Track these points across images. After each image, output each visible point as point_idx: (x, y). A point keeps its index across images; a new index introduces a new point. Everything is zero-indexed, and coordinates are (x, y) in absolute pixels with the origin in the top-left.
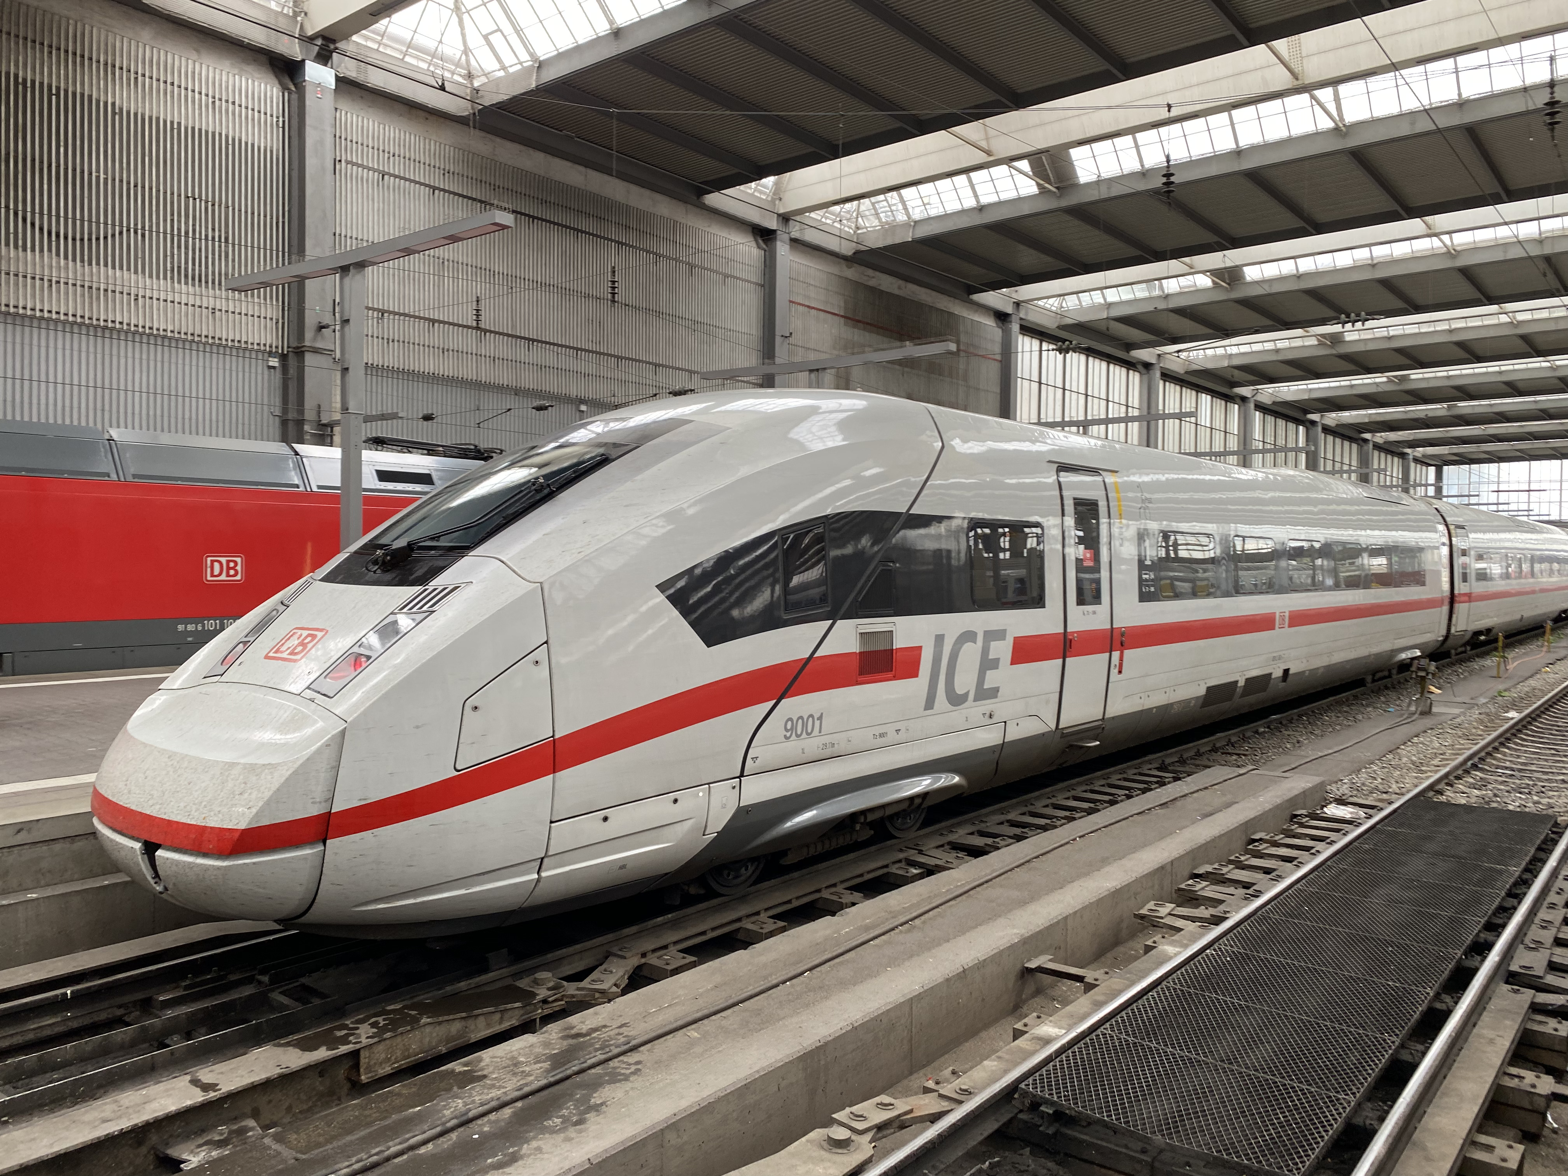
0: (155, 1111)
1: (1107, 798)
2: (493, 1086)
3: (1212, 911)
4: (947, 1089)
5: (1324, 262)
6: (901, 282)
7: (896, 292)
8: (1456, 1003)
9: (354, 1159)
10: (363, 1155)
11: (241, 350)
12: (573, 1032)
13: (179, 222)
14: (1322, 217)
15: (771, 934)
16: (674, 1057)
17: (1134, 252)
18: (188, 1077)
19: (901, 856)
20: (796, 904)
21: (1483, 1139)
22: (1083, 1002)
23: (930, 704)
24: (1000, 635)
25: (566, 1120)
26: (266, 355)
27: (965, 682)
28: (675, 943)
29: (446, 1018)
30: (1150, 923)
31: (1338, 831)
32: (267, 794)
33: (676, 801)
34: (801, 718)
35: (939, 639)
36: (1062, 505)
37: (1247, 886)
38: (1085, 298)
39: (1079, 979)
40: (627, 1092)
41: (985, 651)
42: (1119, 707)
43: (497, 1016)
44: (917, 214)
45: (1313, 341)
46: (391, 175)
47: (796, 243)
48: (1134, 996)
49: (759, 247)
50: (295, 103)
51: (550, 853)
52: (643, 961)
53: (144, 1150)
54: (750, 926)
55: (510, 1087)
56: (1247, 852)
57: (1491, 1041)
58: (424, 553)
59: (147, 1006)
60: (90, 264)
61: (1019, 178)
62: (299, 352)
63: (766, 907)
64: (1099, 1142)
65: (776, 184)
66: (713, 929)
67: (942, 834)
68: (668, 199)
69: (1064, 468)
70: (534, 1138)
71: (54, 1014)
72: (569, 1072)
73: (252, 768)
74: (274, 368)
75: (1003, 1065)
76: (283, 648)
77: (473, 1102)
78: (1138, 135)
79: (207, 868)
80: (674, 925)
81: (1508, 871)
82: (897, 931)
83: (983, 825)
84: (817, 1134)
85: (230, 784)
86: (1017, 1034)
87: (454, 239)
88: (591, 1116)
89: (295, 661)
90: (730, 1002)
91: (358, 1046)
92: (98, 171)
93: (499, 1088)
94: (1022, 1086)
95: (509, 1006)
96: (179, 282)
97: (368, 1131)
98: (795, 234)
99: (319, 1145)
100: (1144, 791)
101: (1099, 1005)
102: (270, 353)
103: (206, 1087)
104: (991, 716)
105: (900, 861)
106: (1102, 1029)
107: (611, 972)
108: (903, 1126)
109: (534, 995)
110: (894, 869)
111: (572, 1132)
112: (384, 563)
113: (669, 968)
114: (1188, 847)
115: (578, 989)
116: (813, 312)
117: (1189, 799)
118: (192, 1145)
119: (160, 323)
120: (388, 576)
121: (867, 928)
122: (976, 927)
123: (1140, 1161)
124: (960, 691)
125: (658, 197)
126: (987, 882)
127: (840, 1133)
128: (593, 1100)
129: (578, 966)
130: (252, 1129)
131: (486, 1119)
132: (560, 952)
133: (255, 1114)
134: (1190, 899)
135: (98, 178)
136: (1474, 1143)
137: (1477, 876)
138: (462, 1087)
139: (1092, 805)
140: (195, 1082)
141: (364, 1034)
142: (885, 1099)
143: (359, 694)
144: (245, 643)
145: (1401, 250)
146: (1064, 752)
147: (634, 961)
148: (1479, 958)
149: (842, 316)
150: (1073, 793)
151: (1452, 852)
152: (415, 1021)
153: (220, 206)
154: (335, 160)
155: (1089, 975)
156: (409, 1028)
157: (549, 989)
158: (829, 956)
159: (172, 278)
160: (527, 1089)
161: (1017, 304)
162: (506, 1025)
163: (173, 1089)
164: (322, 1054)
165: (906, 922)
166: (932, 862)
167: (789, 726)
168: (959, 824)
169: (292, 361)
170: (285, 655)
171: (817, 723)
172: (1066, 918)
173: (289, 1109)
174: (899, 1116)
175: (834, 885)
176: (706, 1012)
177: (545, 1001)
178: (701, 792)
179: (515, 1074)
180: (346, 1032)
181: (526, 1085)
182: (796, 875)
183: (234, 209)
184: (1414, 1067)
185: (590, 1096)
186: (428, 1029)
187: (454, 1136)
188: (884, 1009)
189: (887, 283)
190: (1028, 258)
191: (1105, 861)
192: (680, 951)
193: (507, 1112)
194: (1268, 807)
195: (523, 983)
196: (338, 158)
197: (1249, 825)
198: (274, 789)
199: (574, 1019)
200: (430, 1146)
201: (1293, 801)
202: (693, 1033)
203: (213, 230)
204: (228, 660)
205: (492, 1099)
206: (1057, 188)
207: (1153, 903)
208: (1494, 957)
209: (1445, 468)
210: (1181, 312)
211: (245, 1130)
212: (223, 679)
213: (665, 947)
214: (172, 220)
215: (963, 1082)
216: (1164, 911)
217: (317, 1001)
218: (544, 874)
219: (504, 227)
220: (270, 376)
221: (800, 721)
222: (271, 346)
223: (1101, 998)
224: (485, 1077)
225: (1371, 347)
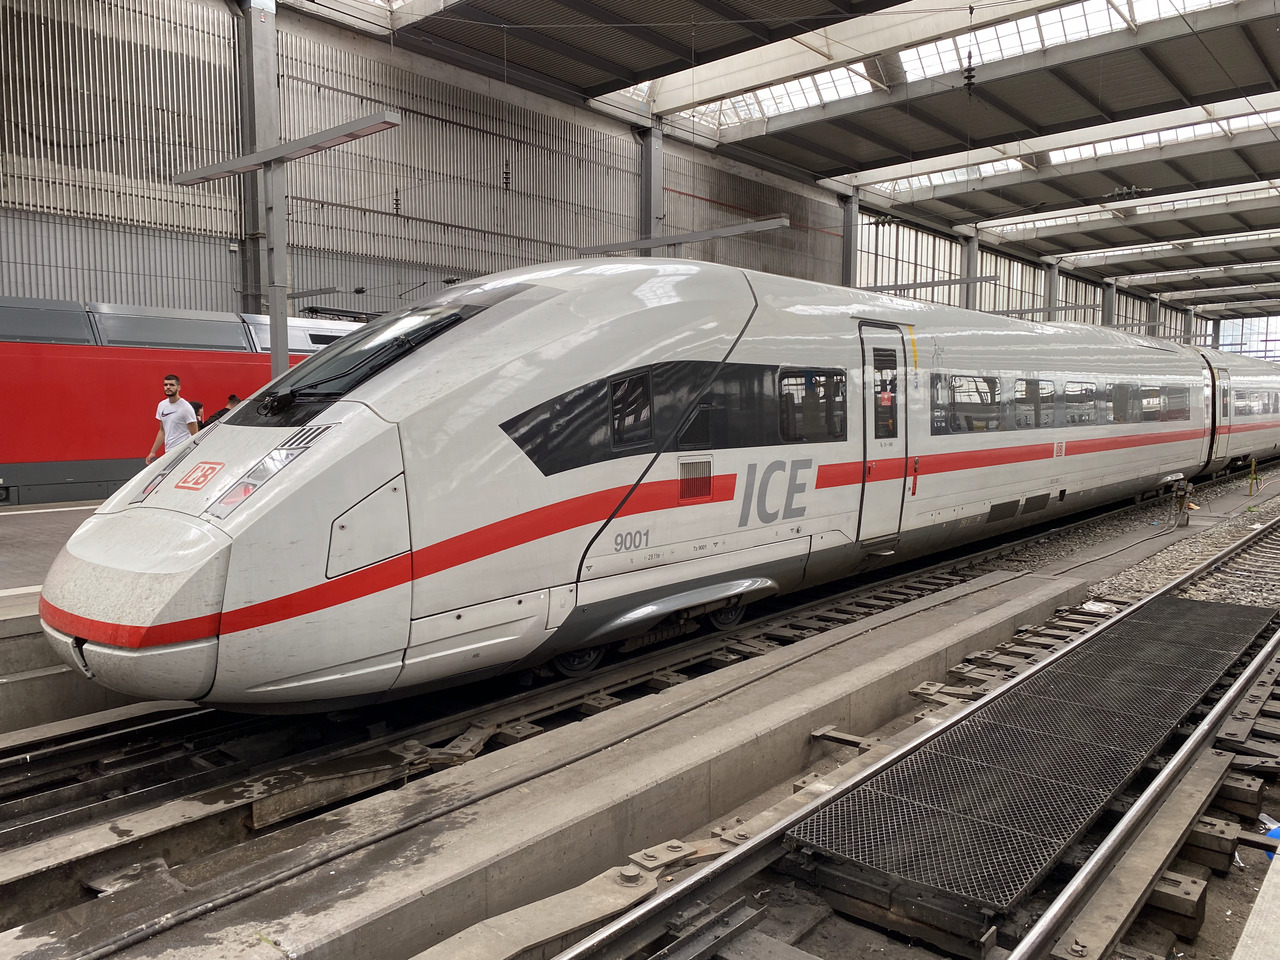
0: (77, 852)
1: (902, 597)
2: (354, 832)
3: (975, 689)
4: (728, 835)
5: (1119, 146)
6: (758, 170)
7: (754, 179)
8: (1167, 763)
9: (230, 891)
10: (238, 888)
11: (207, 237)
12: (427, 788)
13: (151, 129)
14: (1117, 107)
15: (607, 708)
16: (505, 809)
17: (954, 141)
18: (109, 825)
19: (723, 645)
20: (631, 684)
21: (1173, 876)
22: (853, 764)
23: (744, 521)
24: (806, 464)
25: (408, 860)
26: (228, 241)
27: (775, 502)
28: (526, 716)
29: (327, 777)
30: (922, 700)
31: (1091, 623)
32: (168, 599)
33: (520, 602)
34: (630, 533)
35: (752, 468)
36: (864, 356)
37: (1008, 668)
38: (915, 181)
39: (856, 744)
40: (462, 837)
41: (793, 478)
42: (913, 522)
43: (371, 776)
44: (771, 111)
45: (1109, 216)
46: (325, 87)
47: (668, 138)
48: (894, 759)
49: (636, 142)
50: (242, 26)
51: (411, 645)
52: (498, 730)
53: (71, 883)
54: (591, 702)
55: (367, 832)
56: (1013, 641)
57: (1191, 795)
58: (306, 399)
59: (95, 768)
60: (80, 167)
61: (856, 78)
62: (255, 238)
63: (605, 686)
64: (849, 878)
65: (651, 88)
66: (559, 705)
67: (759, 628)
68: (558, 103)
69: (864, 322)
70: (380, 874)
71: (16, 774)
72: (416, 821)
73: (156, 577)
74: (235, 252)
75: (778, 816)
76: (189, 480)
77: (336, 845)
78: (958, 38)
79: (122, 658)
80: (527, 701)
81: (1229, 655)
82: (707, 705)
83: (795, 620)
84: (613, 871)
85: (139, 591)
86: (797, 789)
87: (353, 136)
88: (429, 857)
89: (197, 489)
90: (560, 763)
91: (250, 800)
92: (82, 88)
93: (359, 834)
94: (789, 832)
95: (380, 768)
96: (153, 181)
97: (246, 868)
98: (667, 130)
99: (205, 879)
100: (934, 591)
101: (865, 766)
102: (231, 240)
103: (122, 833)
104: (798, 531)
105: (721, 649)
106: (863, 786)
107: (469, 740)
108: (688, 865)
109: (402, 758)
110: (716, 656)
111: (411, 870)
112: (272, 407)
113: (519, 736)
114: (962, 637)
115: (440, 754)
116: (683, 197)
117: (970, 598)
118: (110, 878)
119: (140, 216)
120: (276, 419)
121: (683, 703)
122: (773, 702)
123: (881, 893)
124: (770, 509)
125: (550, 101)
126: (788, 665)
127: (631, 870)
128: (433, 844)
129: (446, 735)
130: (161, 866)
131: (343, 859)
132: (428, 724)
133: (166, 854)
134: (959, 679)
135: (82, 94)
136: (1164, 879)
137: (1202, 659)
138: (329, 832)
139: (888, 603)
140: (114, 829)
141: (257, 790)
142: (675, 842)
143: (244, 516)
144: (163, 475)
145: (1185, 134)
146: (864, 560)
147: (489, 731)
148: (1194, 727)
149: (707, 200)
150: (874, 593)
151: (1185, 640)
152: (300, 779)
153: (184, 116)
154: (278, 75)
155: (864, 742)
156: (293, 785)
157: (415, 754)
158: (647, 726)
159: (147, 178)
160: (380, 835)
161: (857, 188)
162: (378, 783)
163: (95, 834)
164: (221, 806)
165: (716, 699)
166: (748, 650)
167: (619, 541)
168: (774, 619)
169: (249, 245)
170: (190, 485)
171: (644, 538)
172: (850, 694)
173: (196, 849)
174: (685, 856)
175: (664, 669)
176: (537, 772)
177: (411, 764)
178: (543, 595)
179: (374, 823)
180: (242, 789)
181: (380, 831)
182: (632, 660)
183: (196, 118)
184: (1122, 815)
185: (431, 840)
186: (310, 786)
187: (315, 872)
188: (685, 769)
189: (746, 171)
190: (865, 148)
191: (889, 649)
192: (531, 723)
193: (362, 853)
194: (1035, 603)
195: (395, 750)
196: (281, 74)
197: (1017, 619)
198: (172, 594)
199: (429, 779)
200: (295, 880)
201: (1057, 599)
202: (524, 789)
203: (180, 136)
204: (147, 490)
205: (350, 843)
206: (889, 87)
207: (925, 683)
208: (1204, 726)
209: (1222, 322)
210: (995, 192)
211: (156, 866)
212: (143, 505)
213: (518, 719)
214: (145, 129)
215: (740, 829)
216: (933, 690)
217: (230, 764)
218: (407, 662)
219: (394, 125)
220: (231, 257)
221: (629, 537)
222: (231, 234)
223: (867, 760)
224: (349, 824)
225: (1159, 219)
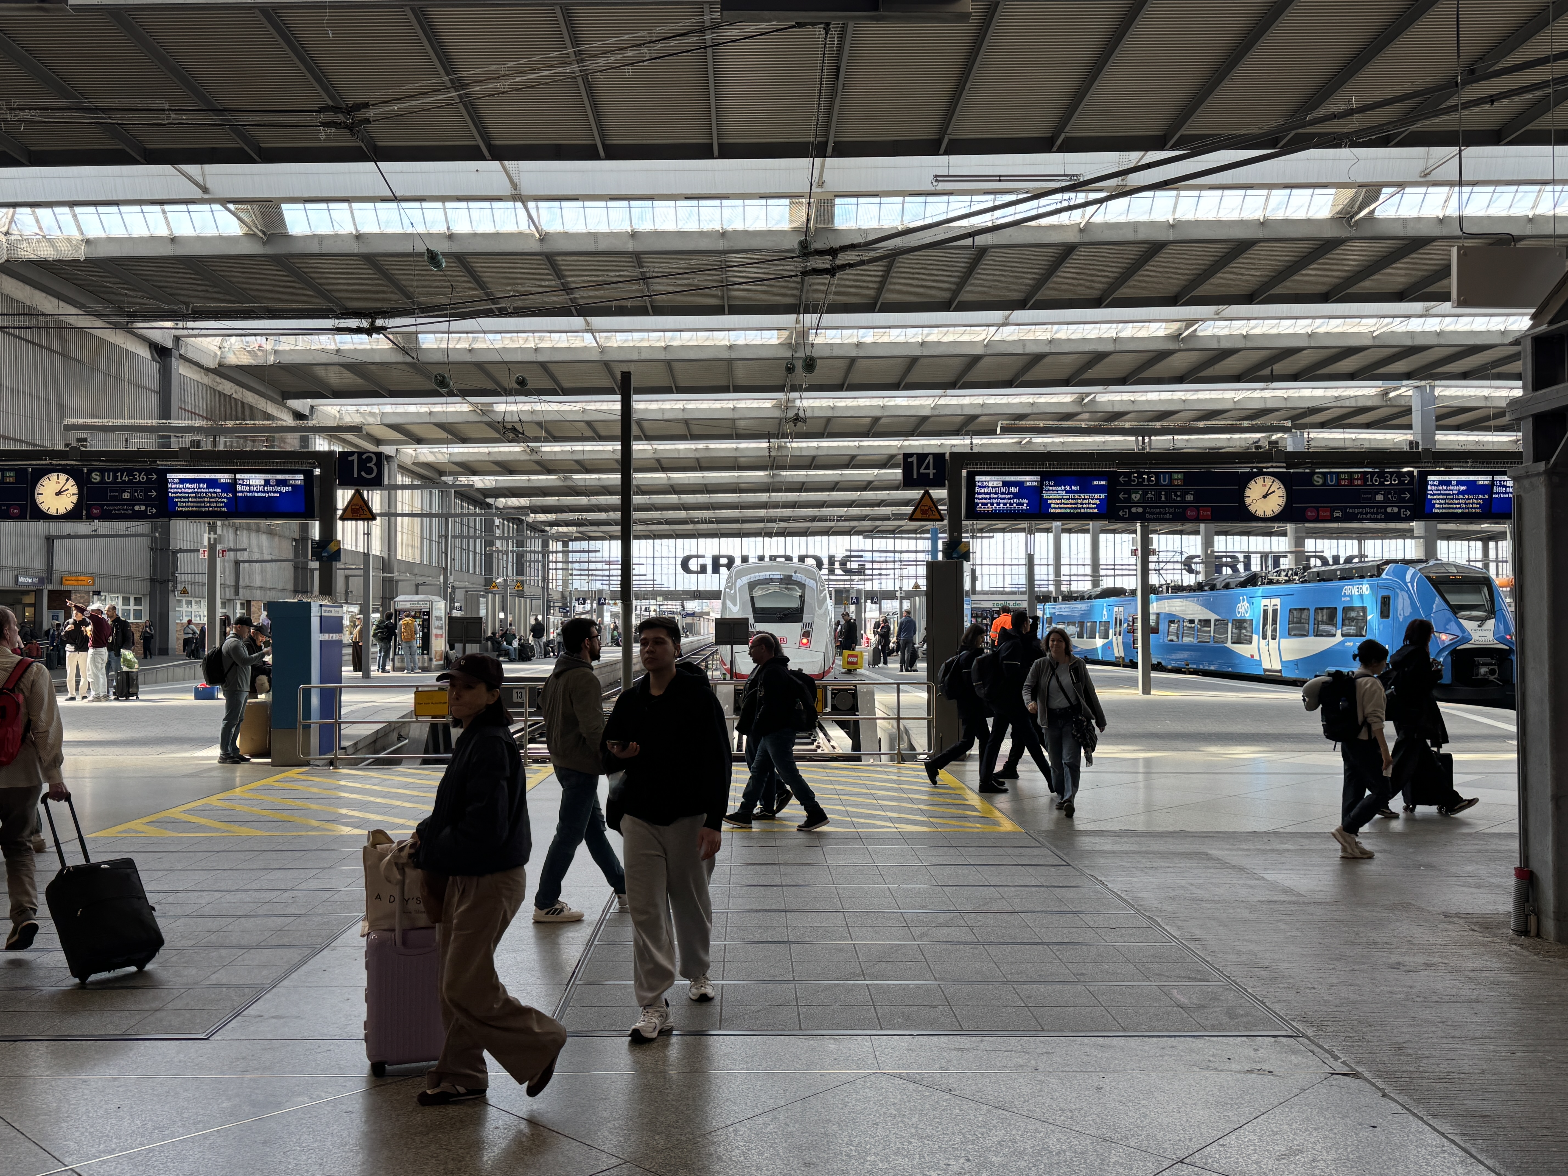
6: (236, 387)
47: (184, 359)
161: (312, 407)
189: (227, 387)
209: (570, 543)
225: (559, 457)
